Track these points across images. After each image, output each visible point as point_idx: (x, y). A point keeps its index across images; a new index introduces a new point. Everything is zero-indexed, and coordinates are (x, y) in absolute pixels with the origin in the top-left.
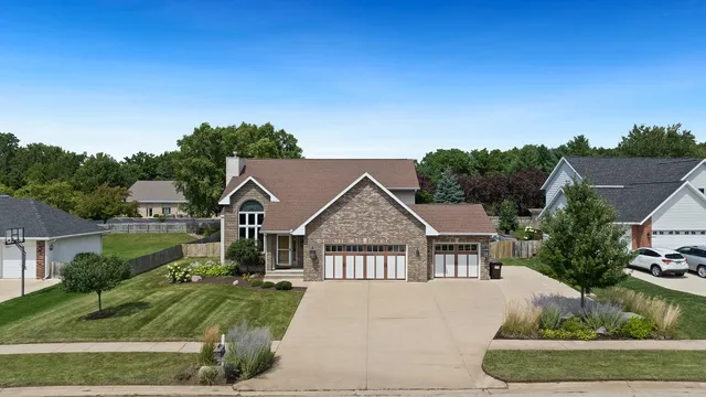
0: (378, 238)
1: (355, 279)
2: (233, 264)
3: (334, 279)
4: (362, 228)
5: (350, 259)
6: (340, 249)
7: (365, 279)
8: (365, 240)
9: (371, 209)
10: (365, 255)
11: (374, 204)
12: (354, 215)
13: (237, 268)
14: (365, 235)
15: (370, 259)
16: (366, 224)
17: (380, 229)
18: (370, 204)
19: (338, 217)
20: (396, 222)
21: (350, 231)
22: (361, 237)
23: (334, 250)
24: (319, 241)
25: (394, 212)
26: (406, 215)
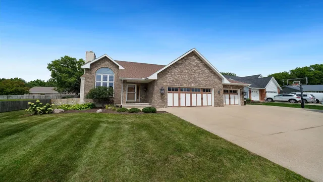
0: (200, 84)
1: (185, 106)
2: (90, 102)
3: (173, 107)
4: (191, 78)
5: (182, 95)
6: (177, 90)
7: (191, 106)
8: (193, 85)
9: (196, 68)
10: (191, 93)
11: (197, 66)
12: (186, 71)
13: (93, 105)
14: (192, 82)
15: (194, 95)
16: (193, 77)
17: (200, 79)
18: (195, 66)
19: (177, 72)
20: (208, 77)
21: (184, 80)
22: (190, 83)
23: (173, 90)
24: (165, 84)
25: (207, 71)
26: (213, 73)
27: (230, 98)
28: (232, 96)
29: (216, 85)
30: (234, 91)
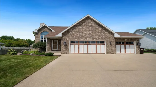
1: (83, 53)
3: (74, 53)
4: (87, 34)
5: (81, 46)
7: (88, 53)
8: (88, 39)
9: (90, 28)
10: (88, 45)
11: (92, 26)
12: (83, 30)
14: (88, 37)
15: (90, 46)
16: (88, 33)
17: (94, 35)
18: (90, 26)
19: (76, 31)
20: (101, 33)
21: (81, 36)
22: (86, 38)
23: (74, 43)
24: (68, 39)
25: (100, 29)
26: (105, 30)
27: (125, 48)
28: (127, 46)
29: (108, 38)
30: (130, 43)
